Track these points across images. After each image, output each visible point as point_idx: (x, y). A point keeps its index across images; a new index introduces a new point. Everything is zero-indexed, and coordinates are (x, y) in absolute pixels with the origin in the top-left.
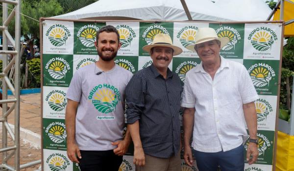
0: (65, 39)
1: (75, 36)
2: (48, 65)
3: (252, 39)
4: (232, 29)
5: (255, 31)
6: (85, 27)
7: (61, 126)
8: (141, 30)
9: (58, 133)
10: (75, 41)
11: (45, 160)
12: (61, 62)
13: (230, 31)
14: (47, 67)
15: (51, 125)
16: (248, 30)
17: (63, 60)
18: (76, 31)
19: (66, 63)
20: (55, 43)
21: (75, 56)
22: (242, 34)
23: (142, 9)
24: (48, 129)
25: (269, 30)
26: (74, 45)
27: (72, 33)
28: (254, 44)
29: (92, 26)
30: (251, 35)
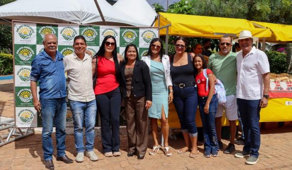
0: (30, 34)
1: (37, 33)
2: (18, 51)
3: (143, 37)
4: (133, 31)
5: (145, 32)
6: (44, 27)
7: (28, 91)
8: (80, 30)
9: (26, 96)
10: (37, 36)
11: (17, 114)
12: (28, 49)
13: (131, 32)
14: (17, 53)
15: (21, 91)
16: (141, 31)
17: (29, 48)
18: (38, 30)
19: (31, 50)
20: (23, 37)
21: (37, 45)
22: (138, 34)
23: (64, 12)
24: (19, 93)
25: (152, 32)
26: (37, 38)
27: (35, 31)
28: (144, 39)
29: (49, 27)
30: (143, 34)
